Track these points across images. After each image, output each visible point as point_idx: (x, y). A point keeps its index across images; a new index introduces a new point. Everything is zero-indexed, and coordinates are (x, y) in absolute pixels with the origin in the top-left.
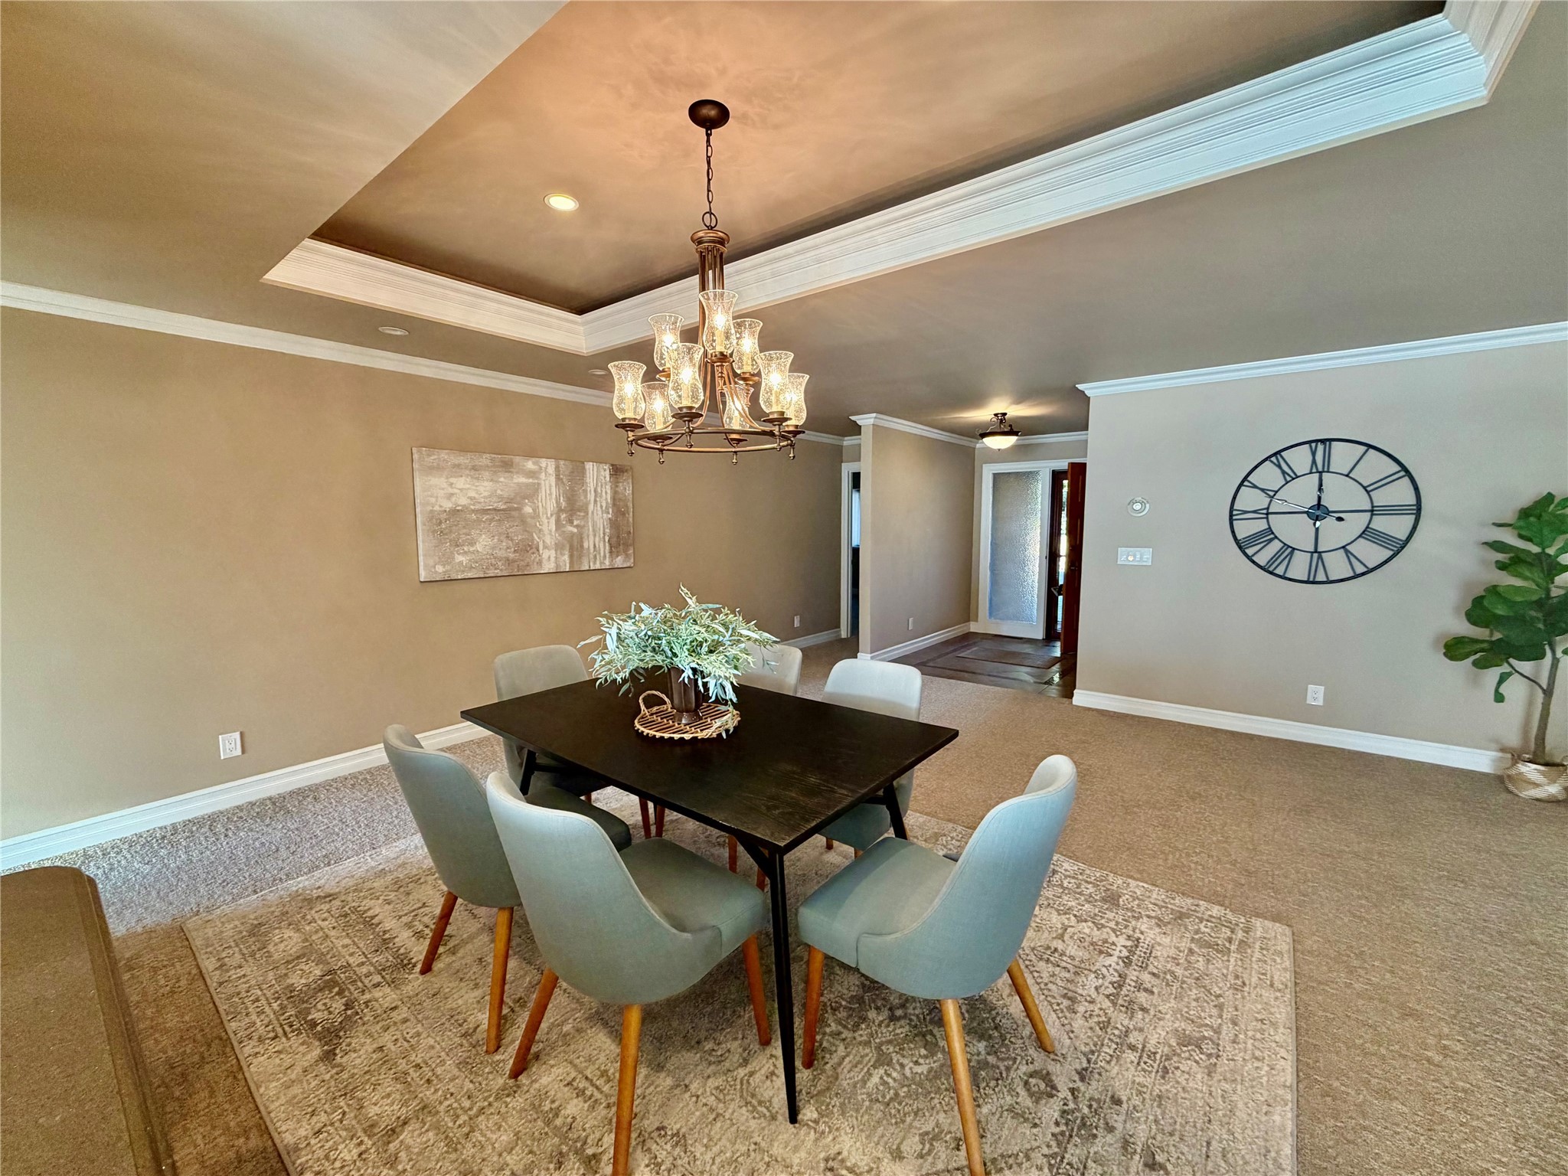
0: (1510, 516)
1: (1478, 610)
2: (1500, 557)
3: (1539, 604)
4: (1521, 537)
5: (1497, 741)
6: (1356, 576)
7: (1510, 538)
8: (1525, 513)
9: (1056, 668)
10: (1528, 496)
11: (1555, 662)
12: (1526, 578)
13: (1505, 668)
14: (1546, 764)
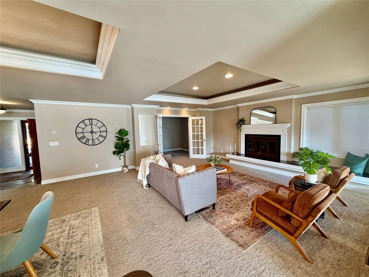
0: (117, 132)
1: (116, 147)
2: (117, 138)
3: (122, 145)
4: (119, 135)
5: (121, 166)
6: (100, 143)
7: (118, 135)
8: (119, 132)
9: (33, 177)
10: (119, 130)
11: (125, 152)
12: (120, 141)
13: (120, 155)
14: (126, 167)
